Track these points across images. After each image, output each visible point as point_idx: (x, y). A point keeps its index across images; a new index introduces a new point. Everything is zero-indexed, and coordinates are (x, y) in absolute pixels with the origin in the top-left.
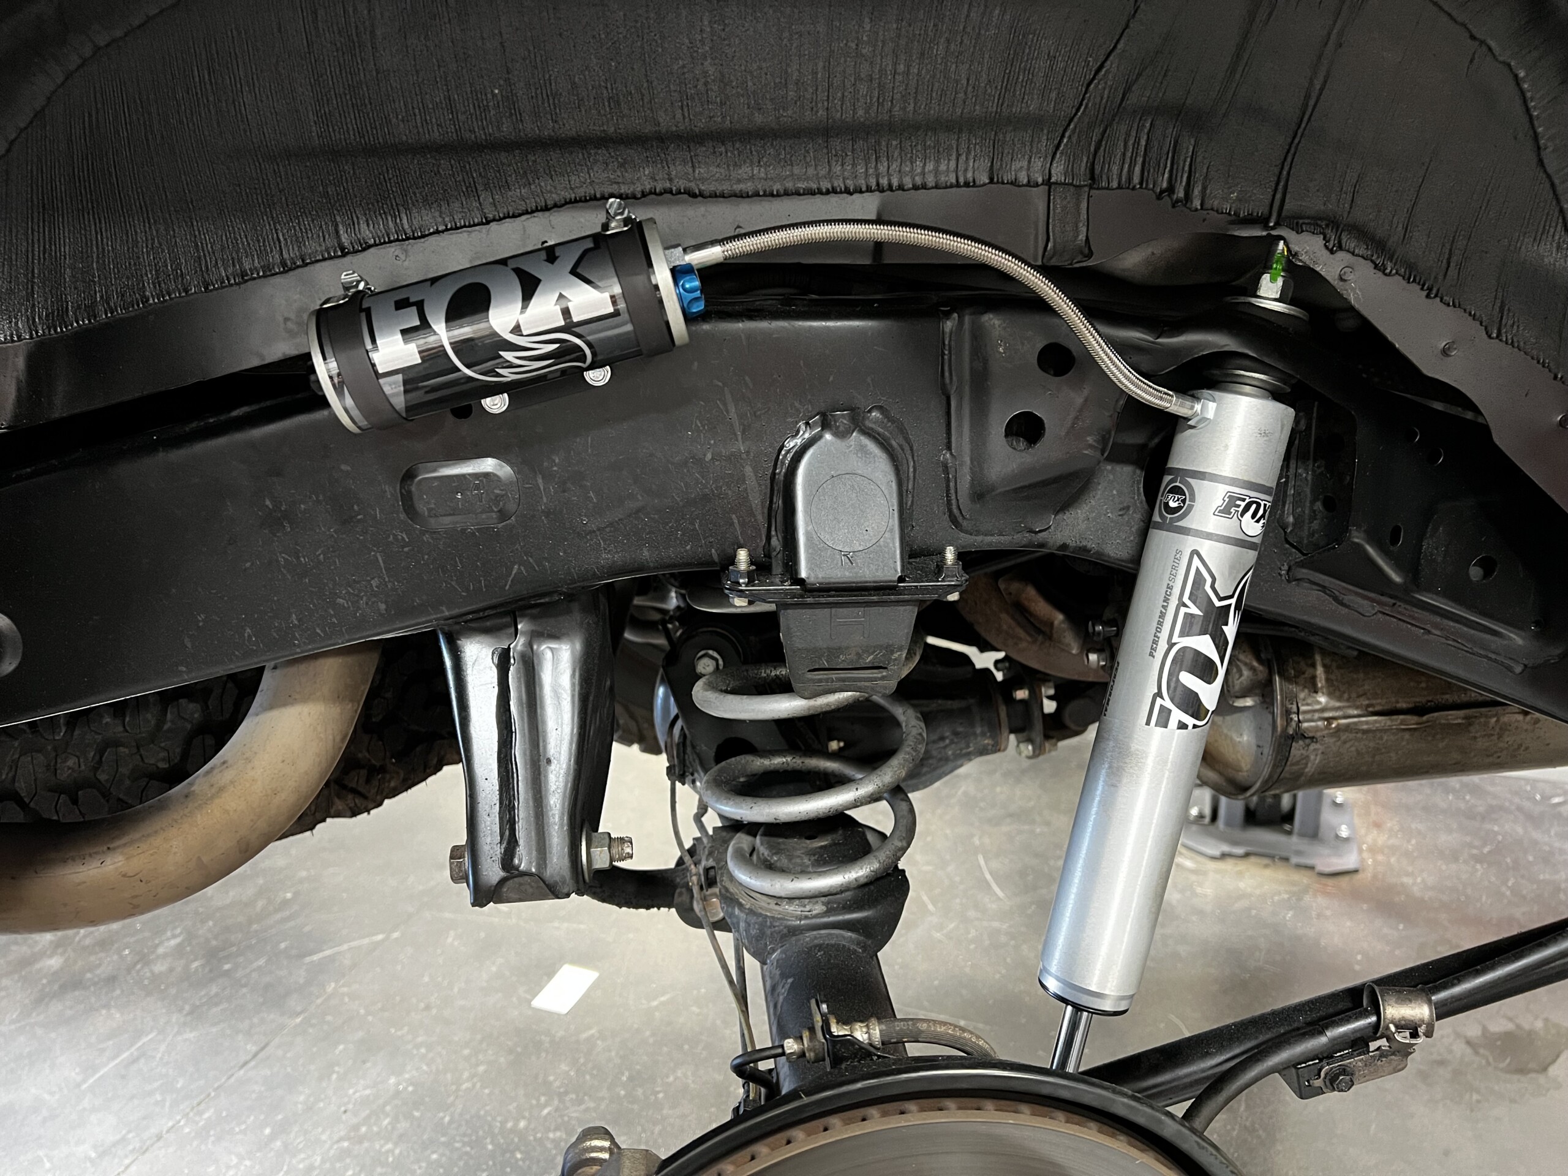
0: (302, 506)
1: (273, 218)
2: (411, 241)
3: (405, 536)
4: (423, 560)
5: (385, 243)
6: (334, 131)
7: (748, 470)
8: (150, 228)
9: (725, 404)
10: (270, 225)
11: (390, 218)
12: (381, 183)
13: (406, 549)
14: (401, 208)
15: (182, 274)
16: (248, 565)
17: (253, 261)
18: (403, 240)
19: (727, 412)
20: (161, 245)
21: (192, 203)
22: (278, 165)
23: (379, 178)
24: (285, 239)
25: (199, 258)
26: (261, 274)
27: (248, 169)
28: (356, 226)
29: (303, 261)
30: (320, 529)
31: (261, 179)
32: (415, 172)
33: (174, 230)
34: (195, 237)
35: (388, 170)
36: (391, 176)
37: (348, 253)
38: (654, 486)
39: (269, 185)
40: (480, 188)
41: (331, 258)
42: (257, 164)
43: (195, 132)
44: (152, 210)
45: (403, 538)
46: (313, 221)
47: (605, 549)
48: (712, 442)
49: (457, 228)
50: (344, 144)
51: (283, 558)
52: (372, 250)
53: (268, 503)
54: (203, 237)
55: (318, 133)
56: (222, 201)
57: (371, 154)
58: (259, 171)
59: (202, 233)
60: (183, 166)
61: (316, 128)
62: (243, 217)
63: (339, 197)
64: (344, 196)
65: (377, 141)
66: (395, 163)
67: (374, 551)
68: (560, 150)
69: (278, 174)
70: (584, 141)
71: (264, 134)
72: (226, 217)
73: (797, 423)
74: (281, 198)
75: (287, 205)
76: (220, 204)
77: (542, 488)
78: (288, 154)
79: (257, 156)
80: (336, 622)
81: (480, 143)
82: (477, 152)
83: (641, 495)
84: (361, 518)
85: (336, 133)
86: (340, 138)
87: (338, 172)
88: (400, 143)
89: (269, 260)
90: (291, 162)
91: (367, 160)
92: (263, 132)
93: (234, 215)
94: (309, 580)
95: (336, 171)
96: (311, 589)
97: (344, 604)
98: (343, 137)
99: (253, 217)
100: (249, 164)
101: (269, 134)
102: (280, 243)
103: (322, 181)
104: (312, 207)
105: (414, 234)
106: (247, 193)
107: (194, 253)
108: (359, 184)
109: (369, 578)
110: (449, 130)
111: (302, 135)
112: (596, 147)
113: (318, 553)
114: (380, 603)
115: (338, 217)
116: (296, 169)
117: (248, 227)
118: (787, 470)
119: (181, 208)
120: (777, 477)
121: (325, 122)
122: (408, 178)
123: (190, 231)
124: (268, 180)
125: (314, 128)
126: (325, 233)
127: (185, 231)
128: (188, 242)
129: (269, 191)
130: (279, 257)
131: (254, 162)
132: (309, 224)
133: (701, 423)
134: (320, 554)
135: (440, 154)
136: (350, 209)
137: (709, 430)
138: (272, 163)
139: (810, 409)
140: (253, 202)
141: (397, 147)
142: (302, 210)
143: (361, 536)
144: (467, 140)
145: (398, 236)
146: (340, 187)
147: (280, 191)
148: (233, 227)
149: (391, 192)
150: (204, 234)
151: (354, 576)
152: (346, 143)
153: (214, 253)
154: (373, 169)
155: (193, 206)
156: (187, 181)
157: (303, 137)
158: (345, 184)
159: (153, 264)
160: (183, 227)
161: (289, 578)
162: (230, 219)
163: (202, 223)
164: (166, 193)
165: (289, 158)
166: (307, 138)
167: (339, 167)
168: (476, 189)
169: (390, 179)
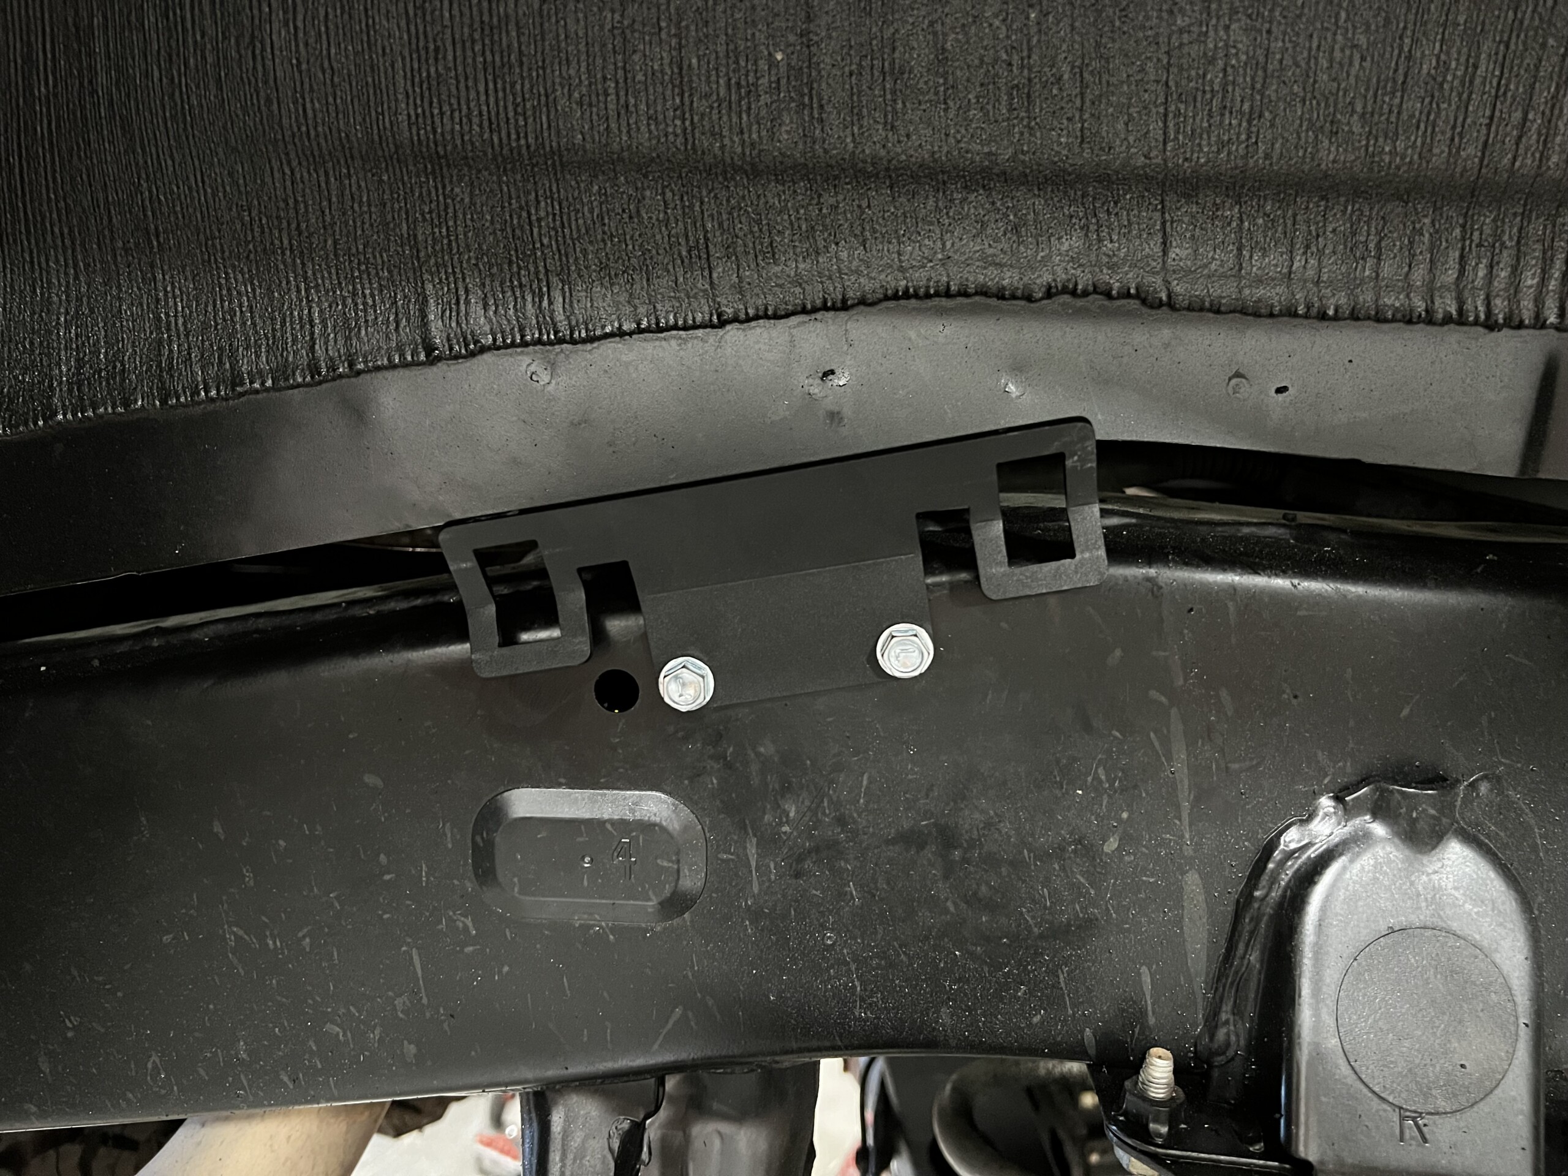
0: (282, 843)
1: (306, 279)
2: (564, 346)
3: (470, 924)
4: (500, 972)
5: (513, 345)
6: (442, 114)
7: (1192, 881)
8: (76, 278)
9: (1166, 741)
10: (299, 291)
11: (529, 298)
12: (522, 228)
13: (469, 949)
14: (554, 280)
15: (123, 370)
16: (167, 939)
17: (258, 356)
18: (550, 343)
19: (1170, 759)
20: (92, 311)
21: (158, 237)
22: (326, 174)
23: (520, 217)
24: (324, 322)
25: (160, 342)
26: (269, 383)
27: (268, 180)
28: (463, 307)
29: (351, 365)
30: (312, 890)
31: (291, 202)
32: (591, 211)
33: (119, 287)
34: (158, 300)
35: (538, 202)
36: (542, 214)
37: (439, 359)
38: (984, 888)
39: (307, 211)
40: (716, 252)
41: (405, 365)
42: (287, 171)
43: (172, 96)
44: (83, 244)
45: (466, 928)
46: (381, 291)
47: (862, 1000)
48: (1125, 815)
49: (660, 330)
50: (459, 142)
51: (235, 934)
52: (487, 357)
53: (217, 828)
54: (171, 303)
55: (409, 115)
56: (213, 238)
57: (509, 166)
58: (288, 183)
59: (170, 295)
60: (146, 162)
61: (408, 104)
62: (250, 271)
63: (437, 248)
64: (445, 247)
65: (523, 142)
66: (554, 189)
67: (408, 944)
68: (891, 187)
69: (326, 193)
70: (943, 172)
71: (304, 110)
72: (218, 268)
73: (1316, 795)
74: (326, 241)
75: (336, 255)
76: (210, 242)
77: (753, 864)
78: (348, 155)
79: (287, 154)
80: (320, 1066)
81: (728, 160)
82: (720, 179)
83: (955, 903)
84: (390, 880)
85: (445, 120)
86: (453, 130)
87: (441, 198)
88: (568, 150)
89: (287, 360)
90: (352, 171)
91: (499, 177)
92: (304, 106)
93: (234, 267)
94: (278, 983)
95: (438, 196)
96: (279, 998)
97: (338, 1034)
98: (457, 127)
99: (269, 272)
100: (272, 169)
101: (314, 110)
102: (312, 326)
103: (407, 213)
104: (383, 262)
105: (572, 334)
106: (261, 226)
107: (151, 333)
108: (478, 225)
109: (390, 993)
110: (670, 130)
111: (378, 119)
112: (966, 187)
113: (300, 935)
114: (406, 1042)
115: (429, 287)
116: (360, 186)
117: (258, 291)
118: (1284, 896)
119: (137, 245)
120: (1256, 905)
121: (427, 94)
122: (576, 220)
123: (150, 291)
124: (305, 203)
125: (403, 106)
126: (400, 316)
127: (139, 289)
128: (143, 310)
129: (303, 226)
130: (307, 355)
131: (281, 164)
132: (372, 296)
133: (1107, 775)
134: (304, 937)
135: (646, 176)
136: (454, 273)
137: (1123, 790)
138: (315, 170)
139: (1349, 770)
140: (272, 243)
141: (561, 156)
142: (363, 267)
143: (385, 912)
144: (703, 153)
145: (540, 333)
146: (440, 228)
147: (325, 228)
148: (229, 290)
149: (538, 245)
150: (175, 297)
151: (363, 985)
152: (463, 140)
153: (187, 336)
154: (510, 198)
155: (158, 242)
156: (150, 192)
157: (381, 122)
158: (451, 223)
159: (74, 346)
160: (136, 282)
161: (242, 972)
162: (226, 273)
163: (172, 277)
164: (109, 212)
165: (349, 161)
166: (388, 125)
167: (444, 187)
168: (708, 253)
169: (539, 220)
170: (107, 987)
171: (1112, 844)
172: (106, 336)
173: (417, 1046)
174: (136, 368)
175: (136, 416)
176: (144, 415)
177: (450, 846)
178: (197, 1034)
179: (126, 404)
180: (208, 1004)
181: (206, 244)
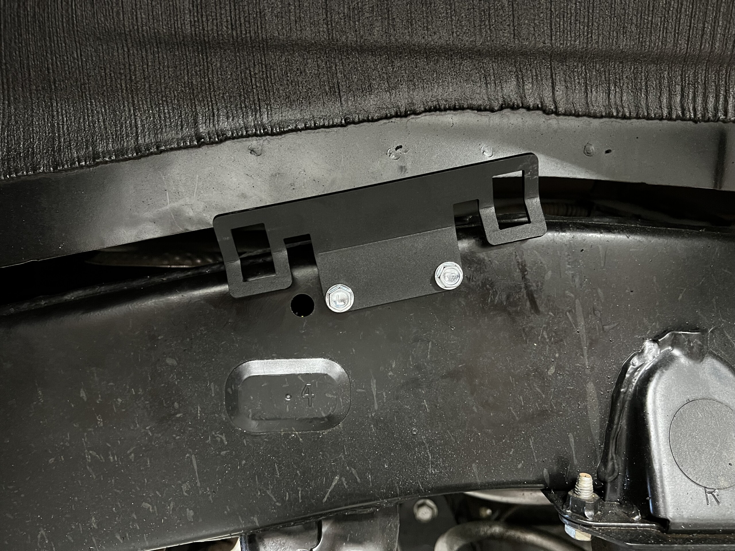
0: (120, 400)
1: (134, 105)
2: (268, 137)
3: (224, 439)
4: (240, 464)
5: (242, 136)
6: (208, 20)
7: (591, 387)
8: (9, 105)
9: (574, 317)
10: (130, 111)
11: (250, 113)
12: (246, 78)
13: (223, 453)
14: (262, 104)
15: (33, 153)
16: (51, 460)
17: (108, 144)
18: (261, 135)
19: (576, 326)
20: (16, 122)
21: (55, 83)
22: (147, 51)
23: (245, 73)
24: (143, 126)
25: (53, 139)
26: (113, 158)
27: (115, 54)
28: (216, 118)
29: (158, 148)
30: (136, 426)
31: (127, 65)
32: (282, 70)
33: (32, 110)
34: (53, 117)
35: (255, 65)
36: (257, 71)
37: (204, 144)
38: (491, 398)
39: (135, 70)
40: (343, 89)
41: (186, 147)
42: (126, 50)
43: (67, 11)
44: (14, 88)
45: (222, 440)
46: (173, 111)
47: (432, 463)
48: (557, 355)
49: (316, 128)
50: (216, 35)
51: (91, 454)
52: (228, 143)
53: (83, 394)
54: (60, 118)
55: (191, 21)
56: (85, 84)
57: (240, 48)
58: (126, 56)
59: (60, 114)
60: (51, 45)
61: (190, 16)
62: (104, 101)
63: (203, 88)
64: (207, 88)
65: (248, 35)
66: (263, 59)
67: (190, 453)
68: (427, 58)
69: (146, 61)
70: (451, 50)
71: (137, 18)
72: (87, 99)
73: (644, 340)
74: (145, 85)
75: (150, 92)
76: (83, 86)
77: (375, 395)
78: (158, 41)
79: (126, 41)
80: (138, 528)
81: (349, 44)
82: (345, 54)
83: (477, 407)
84: (180, 417)
85: (209, 24)
86: (212, 29)
87: (205, 64)
88: (270, 39)
89: (123, 145)
90: (160, 50)
91: (235, 53)
92: (136, 15)
93: (95, 99)
94: (115, 481)
95: (204, 63)
96: (115, 490)
97: (149, 508)
98: (215, 28)
99: (114, 101)
100: (118, 48)
101: (142, 18)
102: (137, 128)
103: (188, 72)
104: (175, 96)
105: (272, 130)
106: (111, 78)
107: (49, 133)
108: (224, 77)
109: (180, 482)
110: (321, 29)
111: (175, 23)
112: (462, 58)
113: (129, 452)
114: (188, 509)
115: (198, 108)
116: (163, 58)
117: (108, 111)
118: (635, 390)
119: (43, 88)
120: (622, 396)
121: (200, 10)
122: (274, 74)
123: (49, 112)
124: (135, 65)
125: (188, 16)
126: (184, 122)
127: (43, 111)
128: (45, 121)
129: (133, 77)
130: (134, 143)
131: (123, 46)
132: (169, 113)
133: (548, 335)
134: (131, 453)
135: (308, 52)
136: (211, 101)
137: (556, 342)
138: (141, 49)
139: (658, 327)
140: (116, 87)
141: (267, 43)
142: (164, 99)
143: (177, 436)
144: (337, 41)
145: (256, 130)
146: (205, 79)
147: (144, 78)
148: (92, 110)
149: (254, 87)
150: (62, 115)
151: (164, 478)
152: (218, 34)
153: (69, 134)
154: (241, 63)
155: (55, 86)
156: (52, 60)
157: (176, 25)
158: (210, 76)
159: (6, 141)
160: (42, 107)
161: (94, 477)
162: (91, 102)
163: (62, 104)
164: (29, 71)
165: (159, 45)
166: (179, 26)
167: (207, 59)
168: (339, 89)
169: (255, 74)
170: (16, 492)
171: (552, 371)
172: (24, 136)
173: (193, 511)
174: (40, 151)
175: (39, 177)
176: (43, 176)
177: (213, 395)
178: (67, 516)
179: (34, 169)
180: (74, 497)
181: (81, 87)
